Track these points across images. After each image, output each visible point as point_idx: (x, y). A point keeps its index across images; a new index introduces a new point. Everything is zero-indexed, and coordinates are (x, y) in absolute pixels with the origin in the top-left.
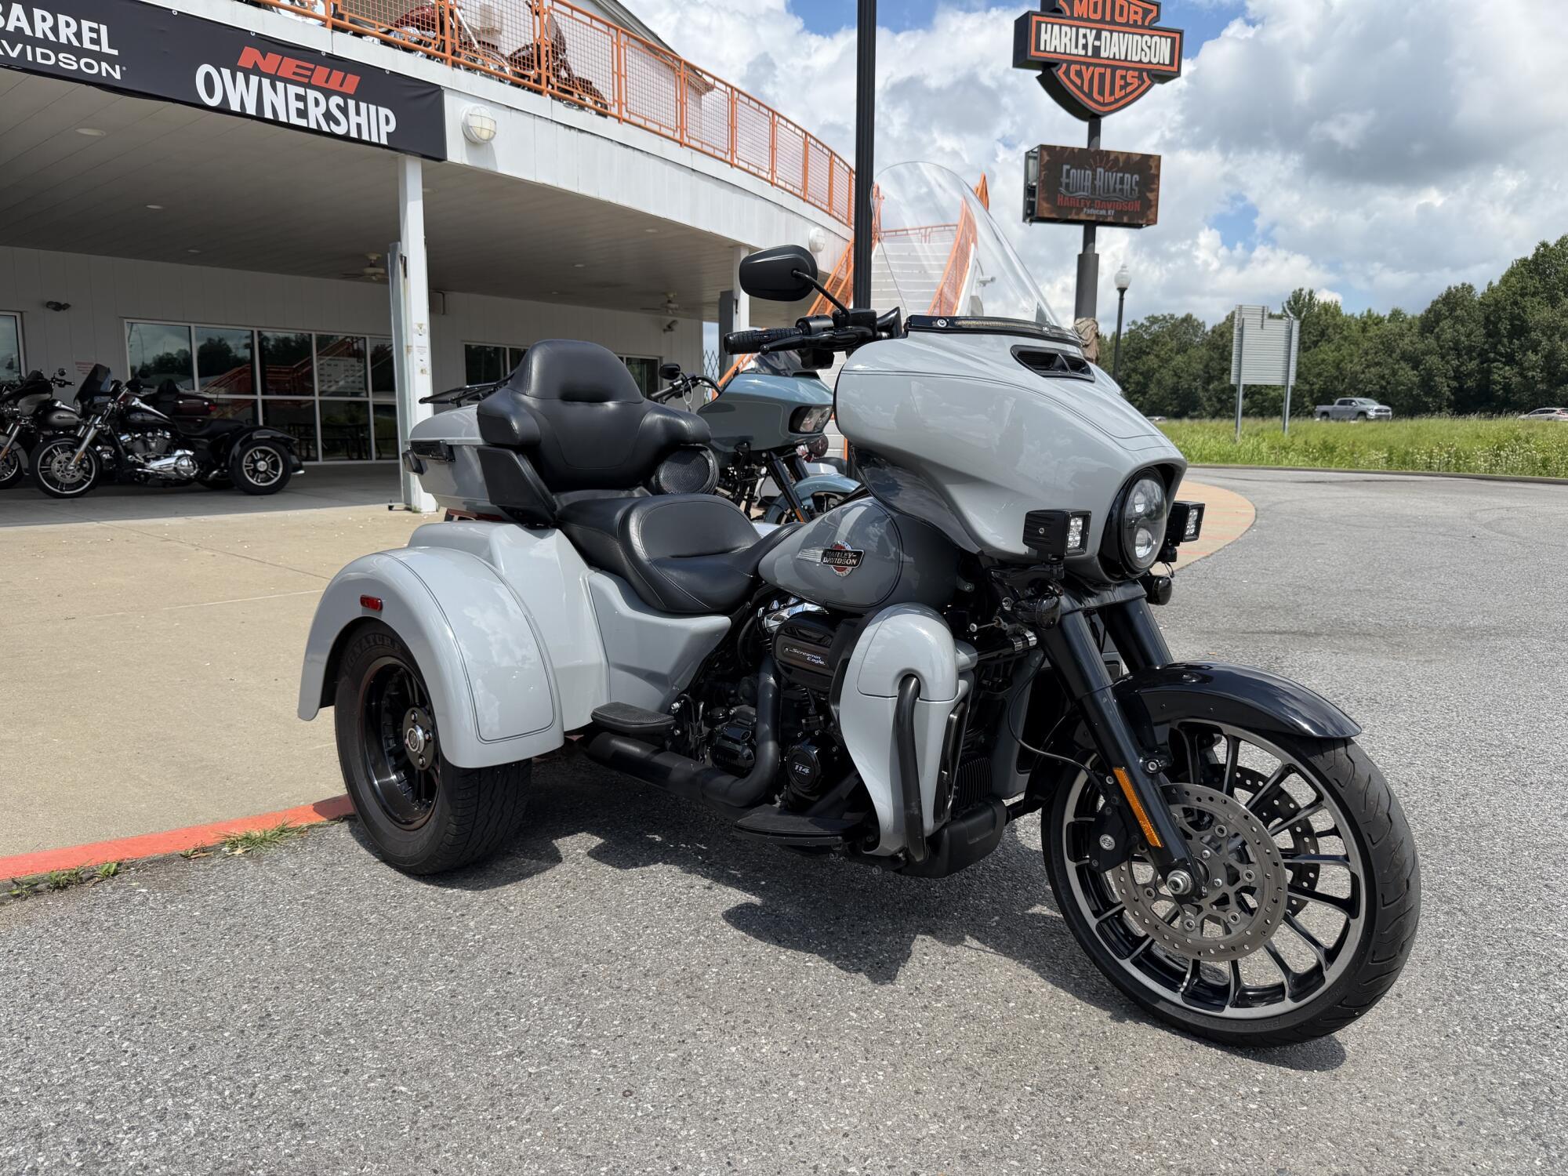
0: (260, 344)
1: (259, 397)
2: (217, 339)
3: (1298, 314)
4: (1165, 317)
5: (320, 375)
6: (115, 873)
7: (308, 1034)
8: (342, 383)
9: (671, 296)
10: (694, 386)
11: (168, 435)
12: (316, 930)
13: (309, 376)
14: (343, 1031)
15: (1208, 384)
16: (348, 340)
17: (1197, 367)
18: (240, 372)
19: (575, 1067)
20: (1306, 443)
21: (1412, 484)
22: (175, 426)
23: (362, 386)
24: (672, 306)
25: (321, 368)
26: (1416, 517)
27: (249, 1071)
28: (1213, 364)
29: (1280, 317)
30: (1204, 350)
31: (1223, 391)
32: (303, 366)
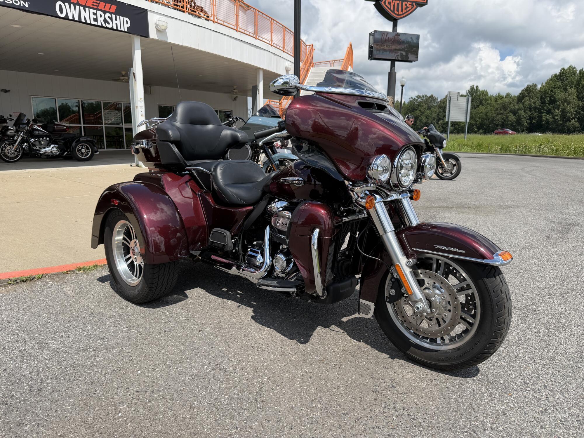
0: (82, 105)
1: (82, 125)
2: (65, 103)
3: (472, 95)
4: (423, 96)
5: (105, 117)
6: (41, 278)
7: (105, 318)
8: (113, 120)
9: (235, 87)
10: (236, 120)
11: (48, 139)
12: (106, 292)
13: (101, 117)
14: (115, 317)
15: (439, 121)
16: (115, 104)
17: (435, 115)
18: (74, 116)
19: (186, 324)
20: (472, 143)
21: (507, 158)
22: (50, 136)
23: (121, 121)
24: (235, 91)
25: (105, 115)
26: (503, 170)
27: (87, 327)
28: (440, 114)
29: (465, 96)
30: (437, 109)
31: (444, 124)
32: (98, 114)
